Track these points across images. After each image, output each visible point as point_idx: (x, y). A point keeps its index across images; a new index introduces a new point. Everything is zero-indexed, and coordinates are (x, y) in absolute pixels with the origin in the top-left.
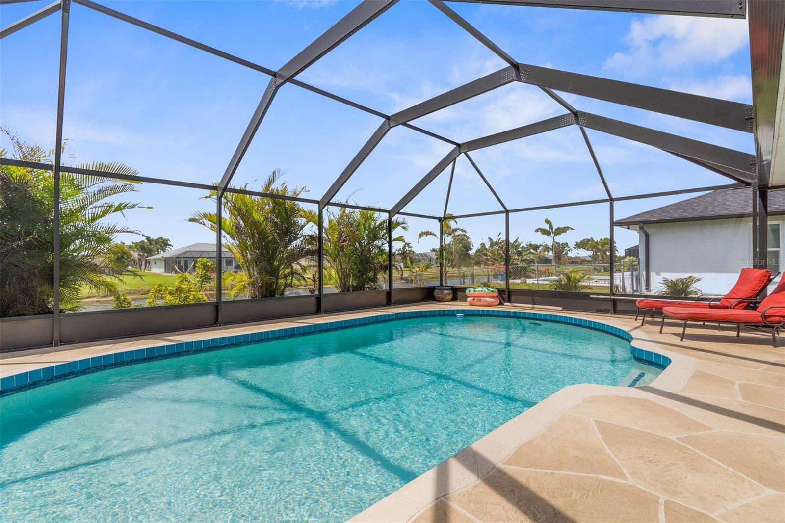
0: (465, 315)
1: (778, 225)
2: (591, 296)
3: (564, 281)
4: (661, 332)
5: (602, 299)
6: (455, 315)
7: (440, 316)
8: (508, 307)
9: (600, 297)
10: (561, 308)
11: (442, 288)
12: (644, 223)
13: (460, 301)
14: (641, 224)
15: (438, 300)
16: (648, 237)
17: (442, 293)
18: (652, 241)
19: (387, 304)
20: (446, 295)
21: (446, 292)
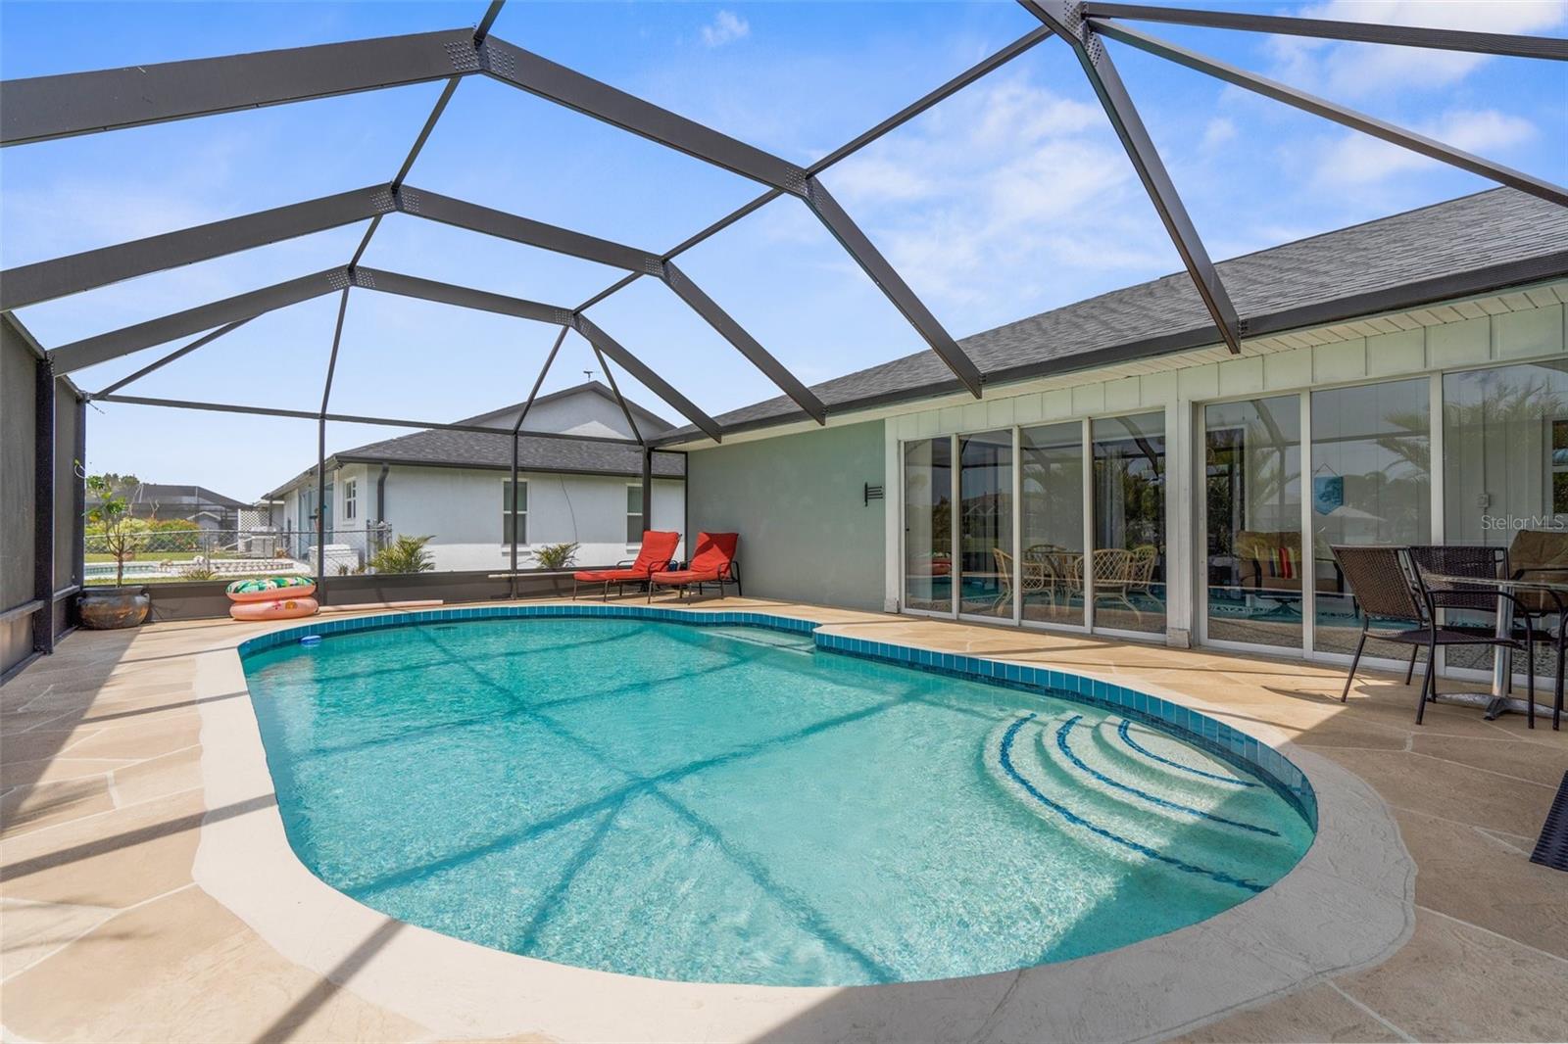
0: (324, 636)
1: (526, 483)
2: (490, 576)
4: (650, 602)
5: (506, 575)
9: (503, 575)
10: (441, 602)
11: (118, 592)
12: (391, 464)
13: (163, 620)
14: (386, 465)
15: (107, 625)
16: (381, 484)
17: (130, 604)
18: (389, 492)
19: (35, 651)
20: (141, 608)
21: (140, 599)
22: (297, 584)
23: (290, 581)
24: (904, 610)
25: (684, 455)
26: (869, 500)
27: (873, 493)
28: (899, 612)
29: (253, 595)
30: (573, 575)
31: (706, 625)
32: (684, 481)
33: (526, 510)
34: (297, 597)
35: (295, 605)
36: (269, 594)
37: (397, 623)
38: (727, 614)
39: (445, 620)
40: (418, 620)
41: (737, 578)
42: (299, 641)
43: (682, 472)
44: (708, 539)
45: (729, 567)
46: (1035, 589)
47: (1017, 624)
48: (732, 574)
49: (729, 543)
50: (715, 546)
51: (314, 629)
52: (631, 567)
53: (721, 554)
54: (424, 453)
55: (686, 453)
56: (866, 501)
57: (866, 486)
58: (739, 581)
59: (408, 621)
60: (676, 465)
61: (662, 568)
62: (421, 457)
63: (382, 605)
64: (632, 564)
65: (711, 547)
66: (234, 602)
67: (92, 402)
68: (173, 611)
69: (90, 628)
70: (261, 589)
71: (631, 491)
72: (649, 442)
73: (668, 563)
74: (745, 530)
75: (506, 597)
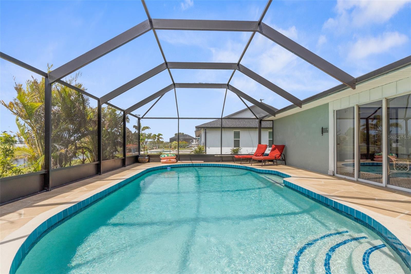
0: (172, 168)
2: (215, 156)
3: (198, 150)
4: (251, 165)
5: (219, 156)
6: (167, 168)
7: (161, 169)
8: (179, 163)
9: (218, 156)
10: (203, 161)
11: (143, 156)
12: (206, 128)
13: (152, 162)
14: (205, 128)
15: (141, 162)
16: (206, 133)
17: (144, 158)
18: (207, 135)
19: (123, 166)
20: (147, 159)
21: (146, 158)
22: (171, 156)
23: (170, 155)
24: (336, 175)
25: (272, 122)
26: (323, 133)
27: (324, 131)
28: (334, 175)
29: (163, 158)
30: (234, 156)
31: (262, 173)
32: (272, 129)
33: (240, 138)
34: (171, 159)
35: (171, 160)
36: (166, 158)
37: (189, 166)
38: (268, 170)
39: (200, 166)
40: (194, 165)
41: (284, 159)
42: (166, 168)
43: (271, 126)
44: (275, 147)
45: (280, 155)
46: (404, 171)
47: (385, 186)
48: (282, 158)
49: (282, 148)
50: (277, 149)
51: (170, 166)
52: (253, 155)
53: (279, 152)
54: (214, 125)
55: (273, 121)
56: (322, 134)
57: (322, 128)
58: (285, 160)
59: (191, 166)
60: (269, 124)
61: (261, 155)
62: (213, 126)
63: (190, 161)
64: (254, 154)
65: (276, 149)
66: (161, 159)
67: (141, 119)
68: (153, 160)
69: (139, 163)
70: (164, 156)
71: (269, 132)
72: (260, 118)
73: (263, 154)
74: (287, 144)
75: (219, 161)
